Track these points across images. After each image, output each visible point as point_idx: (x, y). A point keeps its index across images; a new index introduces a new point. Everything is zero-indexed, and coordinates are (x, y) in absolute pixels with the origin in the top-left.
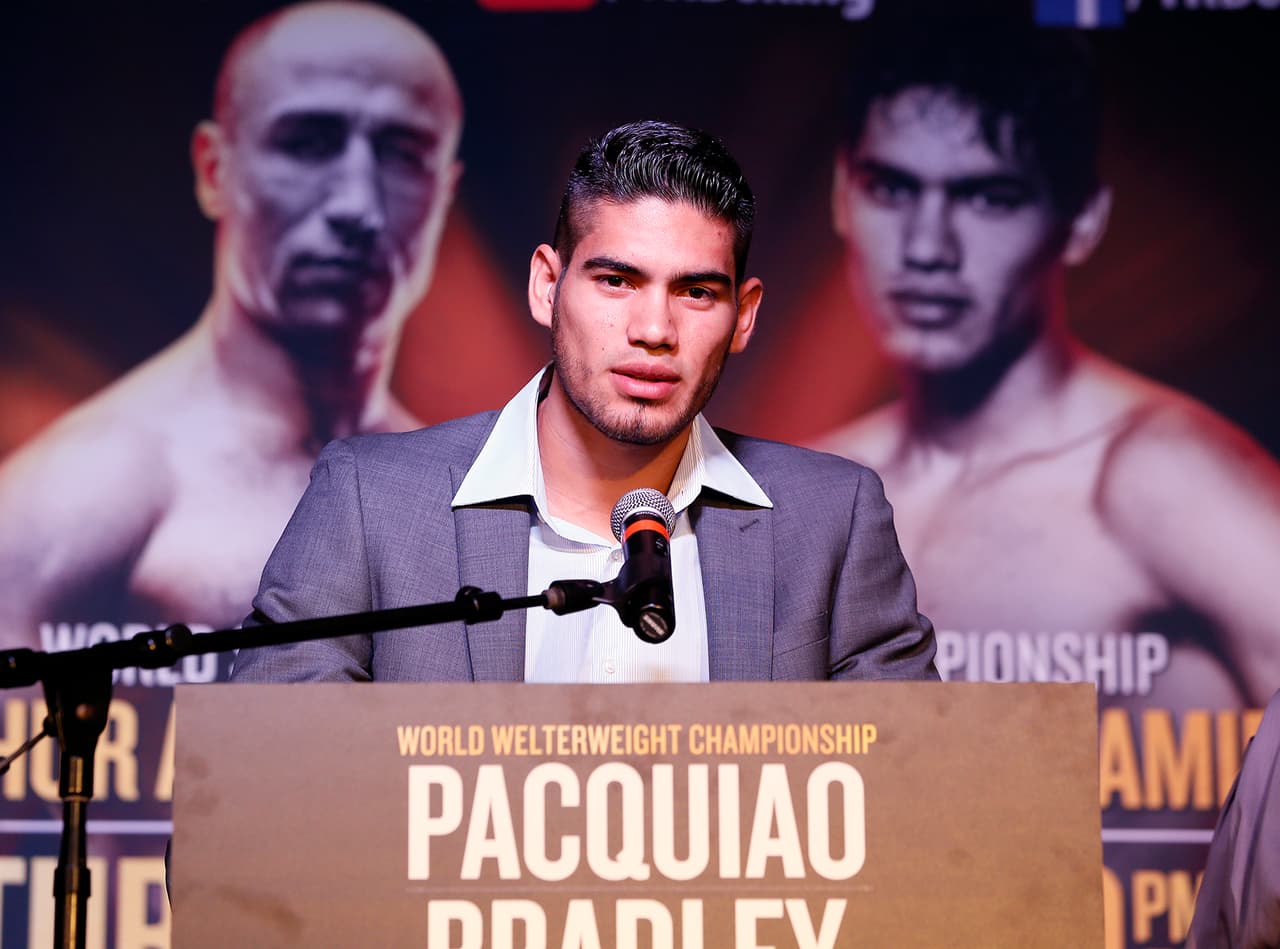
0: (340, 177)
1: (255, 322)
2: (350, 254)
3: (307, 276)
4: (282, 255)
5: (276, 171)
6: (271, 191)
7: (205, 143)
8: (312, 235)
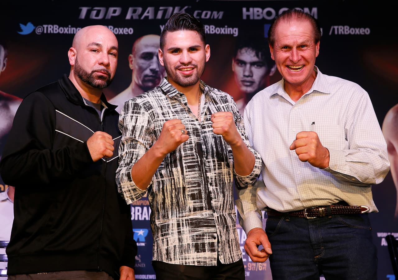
0: (152, 63)
1: (138, 86)
2: (154, 75)
3: (146, 78)
4: (143, 75)
5: (142, 62)
6: (141, 65)
7: (131, 57)
8: (148, 72)
